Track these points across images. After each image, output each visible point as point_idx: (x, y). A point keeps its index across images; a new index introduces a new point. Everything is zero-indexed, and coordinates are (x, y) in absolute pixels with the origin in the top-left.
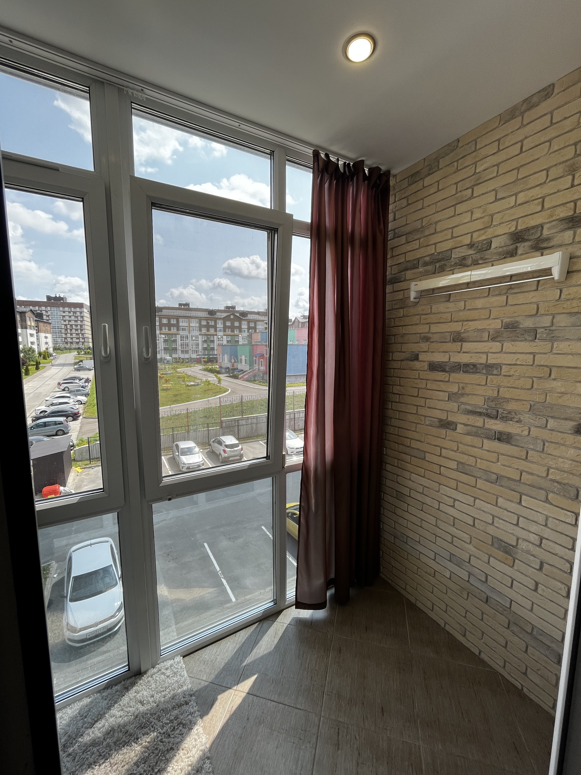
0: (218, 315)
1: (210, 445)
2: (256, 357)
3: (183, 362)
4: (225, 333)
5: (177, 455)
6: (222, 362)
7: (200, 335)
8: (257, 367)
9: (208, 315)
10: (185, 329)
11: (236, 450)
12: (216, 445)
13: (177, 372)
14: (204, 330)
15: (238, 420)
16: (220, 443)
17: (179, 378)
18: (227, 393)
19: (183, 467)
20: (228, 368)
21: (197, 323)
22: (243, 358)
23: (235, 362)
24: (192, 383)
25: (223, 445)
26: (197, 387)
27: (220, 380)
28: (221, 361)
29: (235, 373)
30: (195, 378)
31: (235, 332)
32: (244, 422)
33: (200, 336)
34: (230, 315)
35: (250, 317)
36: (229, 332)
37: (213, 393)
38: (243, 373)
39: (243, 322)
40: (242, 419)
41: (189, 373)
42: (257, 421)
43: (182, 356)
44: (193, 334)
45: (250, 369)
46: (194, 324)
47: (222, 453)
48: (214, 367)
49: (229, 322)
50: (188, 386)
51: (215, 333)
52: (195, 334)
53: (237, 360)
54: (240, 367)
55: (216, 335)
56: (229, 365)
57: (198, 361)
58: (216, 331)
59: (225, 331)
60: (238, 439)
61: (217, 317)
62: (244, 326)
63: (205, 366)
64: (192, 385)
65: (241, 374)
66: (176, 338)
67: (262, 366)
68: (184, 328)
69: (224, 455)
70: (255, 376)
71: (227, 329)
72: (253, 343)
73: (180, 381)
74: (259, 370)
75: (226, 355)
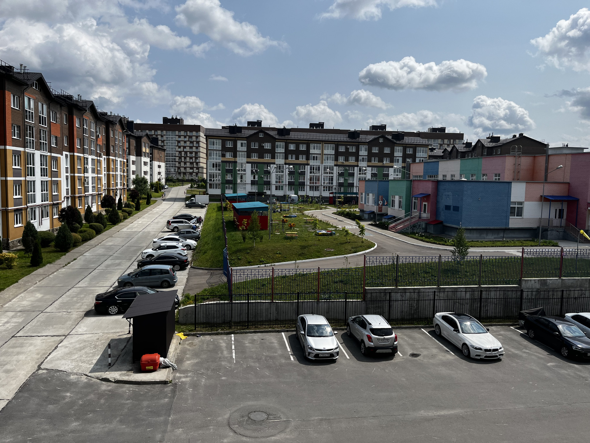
0: (362, 138)
1: (348, 325)
2: (416, 198)
3: (311, 202)
4: (370, 164)
5: (302, 334)
6: (365, 203)
7: (335, 165)
8: (418, 214)
9: (348, 139)
10: (317, 157)
11: (388, 339)
12: (357, 326)
13: (303, 214)
14: (341, 160)
15: (390, 293)
16: (364, 324)
17: (306, 223)
18: (372, 249)
19: (309, 353)
20: (373, 212)
21: (333, 149)
22: (397, 199)
23: (383, 204)
24: (324, 232)
25: (368, 328)
26: (330, 237)
27: (362, 230)
28: (363, 203)
29: (383, 220)
30: (328, 224)
31: (385, 162)
32: (399, 296)
33: (335, 168)
34: (378, 138)
35: (407, 140)
36: (375, 162)
37: (352, 248)
38: (395, 221)
39: (397, 148)
40: (396, 291)
41: (320, 217)
42: (419, 296)
43: (311, 194)
44: (326, 164)
45: (406, 216)
46: (329, 151)
47: (366, 340)
48: (352, 210)
49: (377, 148)
50: (317, 235)
51: (356, 164)
52: (329, 164)
53: (387, 202)
54: (390, 212)
55: (357, 166)
56: (375, 209)
57: (331, 201)
58: (357, 160)
59: (369, 161)
60: (389, 321)
61: (360, 140)
62: (398, 153)
63: (340, 208)
64: (323, 235)
65: (392, 223)
66: (304, 169)
67: (425, 212)
68: (315, 156)
69: (369, 344)
70: (414, 226)
71: (373, 159)
72: (412, 178)
73: (308, 227)
74: (420, 218)
75: (371, 195)
